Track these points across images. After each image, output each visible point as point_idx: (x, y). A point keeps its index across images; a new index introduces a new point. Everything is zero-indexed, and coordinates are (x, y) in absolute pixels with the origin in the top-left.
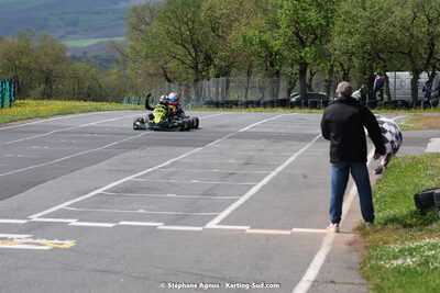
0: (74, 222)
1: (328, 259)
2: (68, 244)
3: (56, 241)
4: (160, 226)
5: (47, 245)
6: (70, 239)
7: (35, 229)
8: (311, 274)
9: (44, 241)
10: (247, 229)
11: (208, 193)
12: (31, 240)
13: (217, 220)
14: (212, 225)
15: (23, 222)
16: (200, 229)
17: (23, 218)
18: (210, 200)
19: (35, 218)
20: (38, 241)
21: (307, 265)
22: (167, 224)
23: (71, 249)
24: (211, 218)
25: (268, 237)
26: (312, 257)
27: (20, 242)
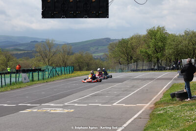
0: (76, 105)
1: (143, 112)
2: (72, 110)
3: (69, 110)
4: (100, 105)
5: (66, 111)
7: (64, 107)
8: (136, 116)
10: (124, 105)
11: (118, 95)
12: (62, 110)
13: (117, 103)
14: (115, 104)
15: (62, 105)
16: (111, 105)
18: (117, 97)
19: (66, 104)
20: (64, 110)
21: (136, 114)
22: (102, 104)
23: (72, 112)
24: (115, 102)
25: (128, 107)
26: (138, 112)
27: (59, 110)
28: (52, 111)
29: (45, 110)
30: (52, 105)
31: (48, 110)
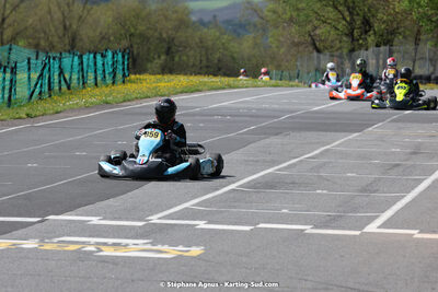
0: (202, 224)
2: (196, 251)
3: (181, 248)
4: (308, 229)
5: (170, 252)
6: (197, 245)
7: (154, 234)
9: (166, 248)
10: (415, 233)
11: (366, 189)
12: (149, 247)
13: (379, 221)
14: (372, 228)
15: (141, 224)
16: (358, 233)
17: (140, 220)
18: (369, 197)
19: (155, 219)
20: (159, 247)
22: (316, 227)
23: (199, 258)
24: (371, 220)
27: (136, 249)
28: (108, 252)
29: (73, 243)
30: (95, 220)
31: (90, 244)
